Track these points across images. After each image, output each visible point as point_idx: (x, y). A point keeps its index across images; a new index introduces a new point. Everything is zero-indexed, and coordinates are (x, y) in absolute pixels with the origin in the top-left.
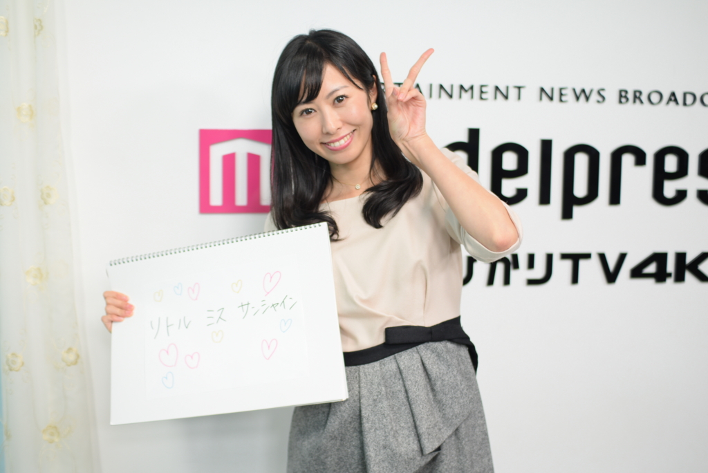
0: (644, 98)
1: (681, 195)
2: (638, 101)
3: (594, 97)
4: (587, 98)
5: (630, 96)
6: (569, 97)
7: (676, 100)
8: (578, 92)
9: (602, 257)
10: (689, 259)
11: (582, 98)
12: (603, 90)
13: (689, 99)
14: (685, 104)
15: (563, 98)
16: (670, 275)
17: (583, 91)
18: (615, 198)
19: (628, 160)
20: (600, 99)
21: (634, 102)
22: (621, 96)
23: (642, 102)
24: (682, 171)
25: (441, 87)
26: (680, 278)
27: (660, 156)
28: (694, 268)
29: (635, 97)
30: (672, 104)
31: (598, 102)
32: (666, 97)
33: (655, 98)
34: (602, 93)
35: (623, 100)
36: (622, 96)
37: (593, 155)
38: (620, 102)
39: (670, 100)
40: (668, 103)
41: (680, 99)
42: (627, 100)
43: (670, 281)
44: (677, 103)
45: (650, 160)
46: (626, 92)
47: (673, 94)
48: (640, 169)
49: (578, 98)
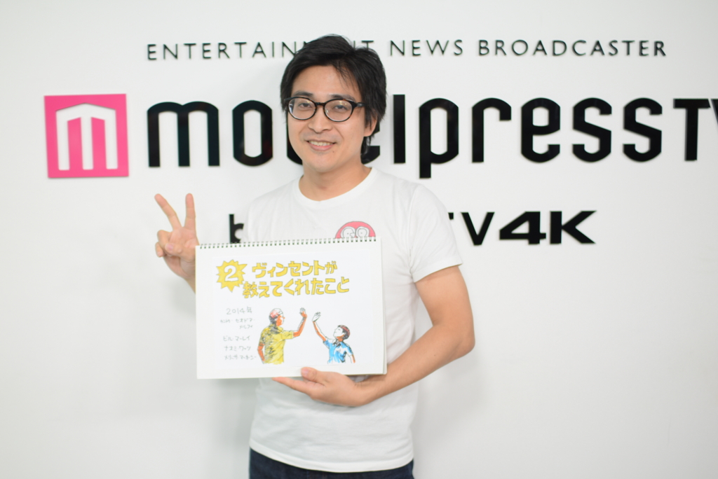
0: (507, 48)
1: (554, 151)
2: (499, 51)
3: (451, 49)
4: (443, 52)
5: (491, 47)
6: (423, 50)
7: (543, 50)
8: (432, 45)
9: (466, 216)
10: (565, 219)
11: (437, 50)
12: (460, 41)
13: (559, 48)
14: (554, 54)
15: (416, 52)
16: (544, 236)
17: (438, 43)
18: (478, 156)
19: (491, 114)
20: (458, 52)
21: (496, 53)
22: (481, 48)
23: (505, 54)
24: (554, 126)
25: (284, 45)
26: (556, 239)
27: (528, 110)
28: (572, 228)
29: (497, 48)
30: (539, 54)
31: (456, 54)
32: (532, 47)
33: (519, 48)
34: (458, 44)
35: (483, 51)
36: (483, 47)
37: (452, 110)
38: (481, 54)
39: (537, 50)
40: (534, 53)
41: (548, 48)
42: (488, 50)
43: (545, 243)
44: (546, 54)
45: (516, 114)
46: (486, 42)
47: (540, 43)
48: (505, 123)
49: (432, 52)
